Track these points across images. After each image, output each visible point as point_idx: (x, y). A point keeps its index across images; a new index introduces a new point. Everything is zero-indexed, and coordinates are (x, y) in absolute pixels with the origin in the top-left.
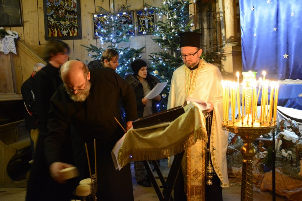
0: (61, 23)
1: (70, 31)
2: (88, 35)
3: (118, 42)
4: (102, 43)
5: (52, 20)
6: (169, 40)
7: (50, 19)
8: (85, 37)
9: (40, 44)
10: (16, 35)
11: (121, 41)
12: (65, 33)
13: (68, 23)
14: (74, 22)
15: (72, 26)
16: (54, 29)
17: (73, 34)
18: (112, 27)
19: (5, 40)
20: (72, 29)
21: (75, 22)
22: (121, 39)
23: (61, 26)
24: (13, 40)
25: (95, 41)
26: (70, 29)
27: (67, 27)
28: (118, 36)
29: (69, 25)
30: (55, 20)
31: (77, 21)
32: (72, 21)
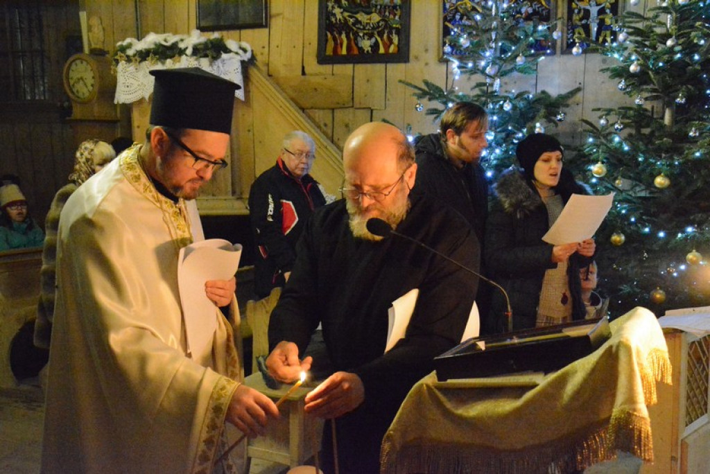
0: (360, 19)
1: (379, 39)
2: (426, 50)
3: (502, 74)
4: (457, 77)
5: (337, 11)
6: (650, 72)
7: (333, 7)
8: (416, 58)
9: (304, 73)
10: (245, 51)
11: (511, 70)
12: (366, 44)
13: (376, 18)
14: (391, 16)
15: (386, 27)
16: (340, 34)
17: (387, 47)
18: (489, 30)
19: (221, 65)
20: (385, 36)
21: (395, 15)
22: (509, 67)
23: (359, 26)
24: (238, 66)
25: (444, 67)
26: (381, 34)
27: (373, 28)
28: (503, 56)
29: (378, 23)
30: (345, 10)
31: (398, 13)
32: (387, 13)
